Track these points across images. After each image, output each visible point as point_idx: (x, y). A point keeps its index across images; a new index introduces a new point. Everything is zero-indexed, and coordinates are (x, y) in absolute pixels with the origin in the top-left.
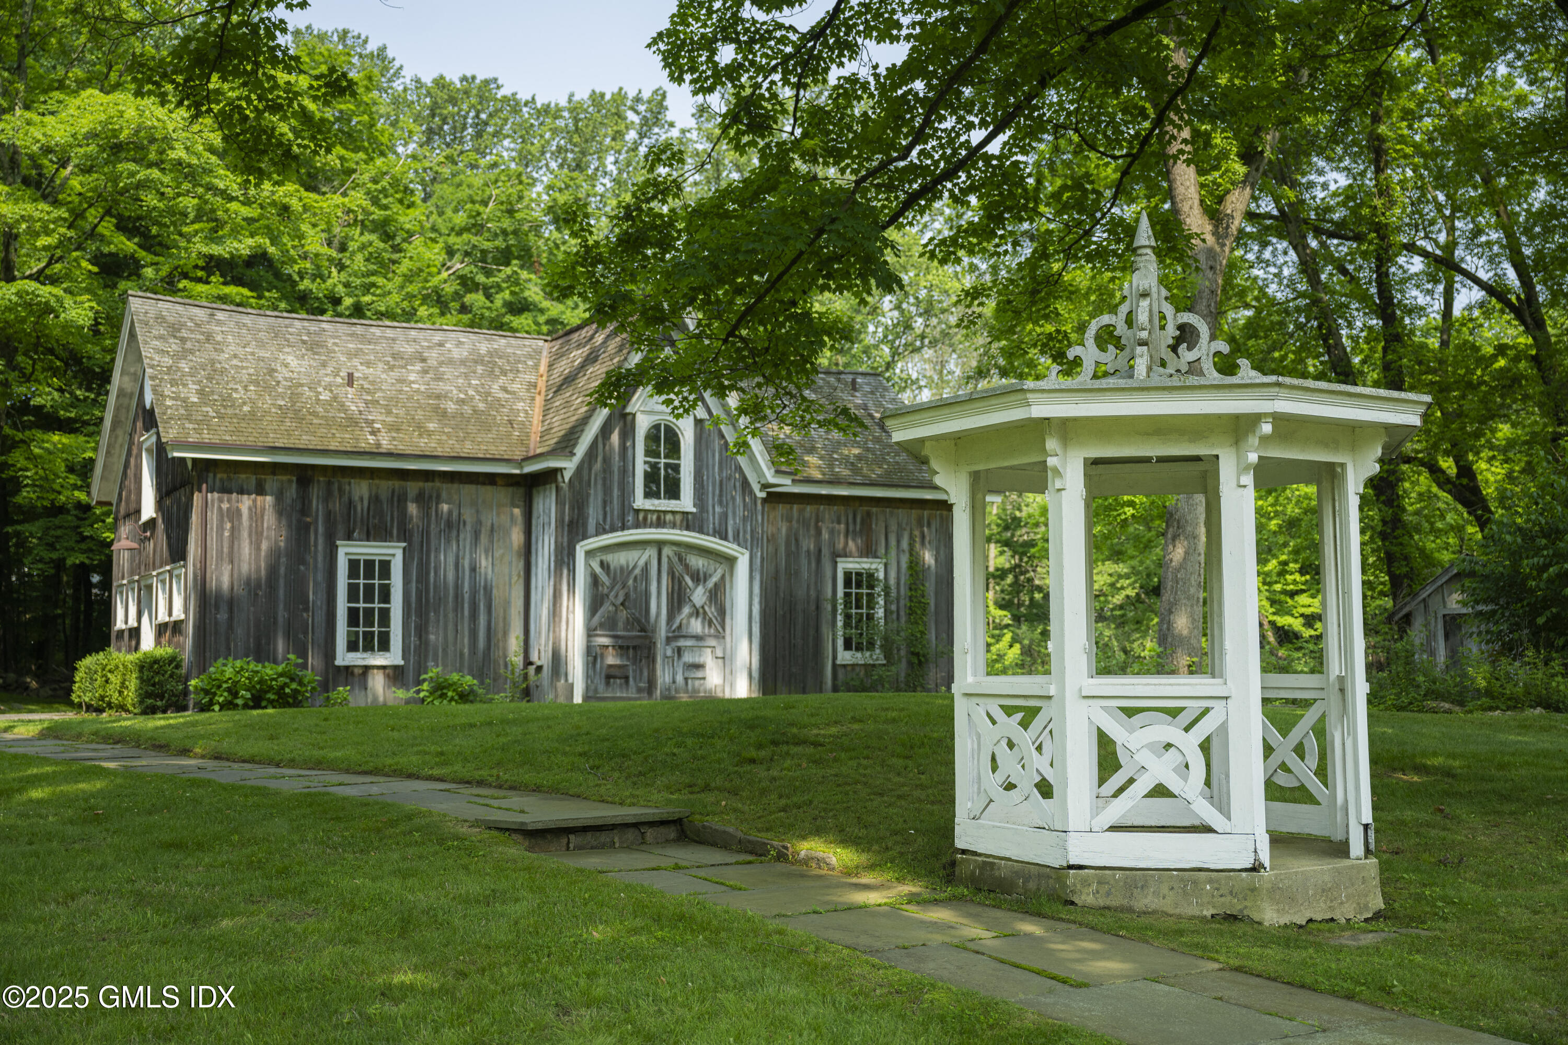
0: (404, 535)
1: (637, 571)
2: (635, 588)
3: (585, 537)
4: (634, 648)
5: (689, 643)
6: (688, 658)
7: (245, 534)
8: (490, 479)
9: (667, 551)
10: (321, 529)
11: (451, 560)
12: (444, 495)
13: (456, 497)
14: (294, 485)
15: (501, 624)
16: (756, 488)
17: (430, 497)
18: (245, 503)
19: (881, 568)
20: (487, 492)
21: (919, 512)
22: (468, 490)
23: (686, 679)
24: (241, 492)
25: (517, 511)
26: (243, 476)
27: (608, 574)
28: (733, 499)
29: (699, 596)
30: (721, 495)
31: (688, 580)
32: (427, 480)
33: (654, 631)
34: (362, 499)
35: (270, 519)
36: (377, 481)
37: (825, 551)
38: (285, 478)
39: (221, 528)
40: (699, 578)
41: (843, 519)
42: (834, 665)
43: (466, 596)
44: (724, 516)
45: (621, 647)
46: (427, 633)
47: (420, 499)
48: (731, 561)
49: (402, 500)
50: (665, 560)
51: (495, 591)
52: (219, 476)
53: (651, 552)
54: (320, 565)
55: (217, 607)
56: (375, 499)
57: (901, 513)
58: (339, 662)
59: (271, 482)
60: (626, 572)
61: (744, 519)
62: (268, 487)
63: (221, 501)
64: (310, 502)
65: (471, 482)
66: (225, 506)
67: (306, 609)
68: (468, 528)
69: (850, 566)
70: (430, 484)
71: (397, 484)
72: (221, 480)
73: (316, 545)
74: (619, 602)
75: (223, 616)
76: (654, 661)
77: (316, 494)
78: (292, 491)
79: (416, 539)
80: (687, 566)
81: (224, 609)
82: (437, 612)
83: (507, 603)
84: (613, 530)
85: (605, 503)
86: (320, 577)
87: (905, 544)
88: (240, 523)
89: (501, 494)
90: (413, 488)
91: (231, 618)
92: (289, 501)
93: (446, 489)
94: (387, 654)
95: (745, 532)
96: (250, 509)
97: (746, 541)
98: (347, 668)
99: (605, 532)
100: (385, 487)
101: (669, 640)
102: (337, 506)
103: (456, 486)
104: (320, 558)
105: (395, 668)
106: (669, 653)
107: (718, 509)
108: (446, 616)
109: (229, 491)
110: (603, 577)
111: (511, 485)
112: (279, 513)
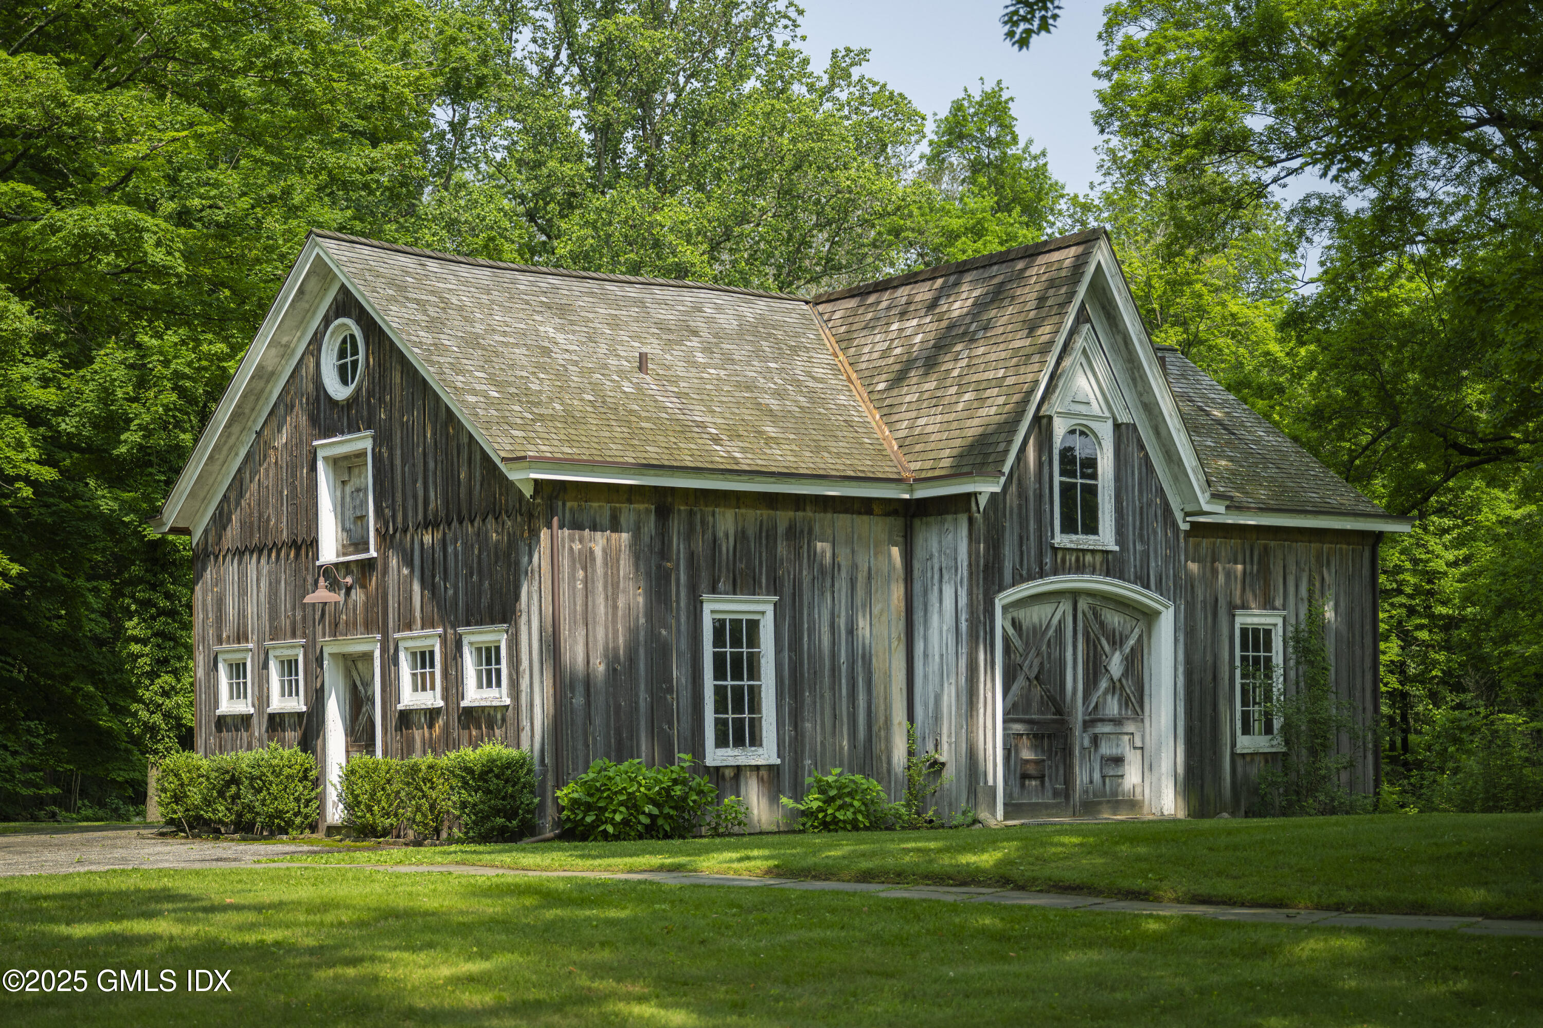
0: (775, 587)
1: (1051, 632)
2: (1049, 654)
3: (1001, 589)
4: (1049, 736)
5: (1107, 728)
6: (1106, 749)
7: (600, 586)
8: (865, 506)
9: (1083, 604)
10: (683, 578)
11: (826, 617)
12: (817, 528)
13: (829, 532)
14: (653, 517)
15: (882, 707)
16: (1179, 516)
17: (802, 532)
18: (599, 542)
19: (1280, 621)
20: (863, 523)
21: (1318, 545)
22: (843, 520)
23: (1103, 777)
24: (594, 528)
25: (895, 551)
26: (595, 505)
27: (1020, 636)
28: (1155, 533)
29: (1116, 665)
30: (1141, 529)
31: (1104, 642)
32: (797, 509)
33: (1070, 714)
34: (727, 536)
35: (625, 566)
36: (743, 511)
37: (1222, 603)
38: (642, 507)
39: (573, 577)
40: (1117, 641)
41: (1240, 557)
42: (1233, 755)
43: (844, 668)
44: (1146, 554)
45: (1035, 736)
46: (803, 721)
47: (792, 533)
48: (1149, 617)
49: (771, 536)
50: (1080, 616)
51: (874, 660)
52: (569, 504)
53: (1065, 606)
54: (683, 628)
55: (572, 688)
56: (742, 536)
57: (1300, 546)
58: (710, 761)
59: (628, 512)
60: (1038, 632)
61: (1166, 559)
62: (623, 520)
63: (572, 540)
64: (670, 541)
65: (846, 511)
66: (577, 546)
67: (670, 690)
68: (844, 574)
69: (1249, 620)
70: (800, 514)
71: (764, 513)
72: (571, 510)
73: (678, 602)
74: (1032, 676)
75: (579, 700)
76: (1071, 754)
77: (676, 527)
78: (650, 526)
79: (787, 589)
80: (1102, 624)
81: (580, 689)
82: (813, 690)
83: (888, 676)
84: (1030, 578)
86: (684, 645)
87: (1304, 590)
88: (594, 571)
89: (876, 527)
90: (783, 518)
91: (588, 703)
92: (647, 539)
93: (822, 520)
94: (760, 751)
95: (1167, 577)
96: (604, 551)
97: (1168, 590)
98: (717, 768)
99: (1023, 580)
100: (753, 516)
101: (1087, 724)
102: (700, 546)
103: (829, 515)
104: (683, 619)
105: (770, 767)
106: (1086, 743)
107: (1138, 547)
108: (822, 696)
109: (581, 528)
110: (1017, 641)
111: (887, 514)
112: (637, 556)
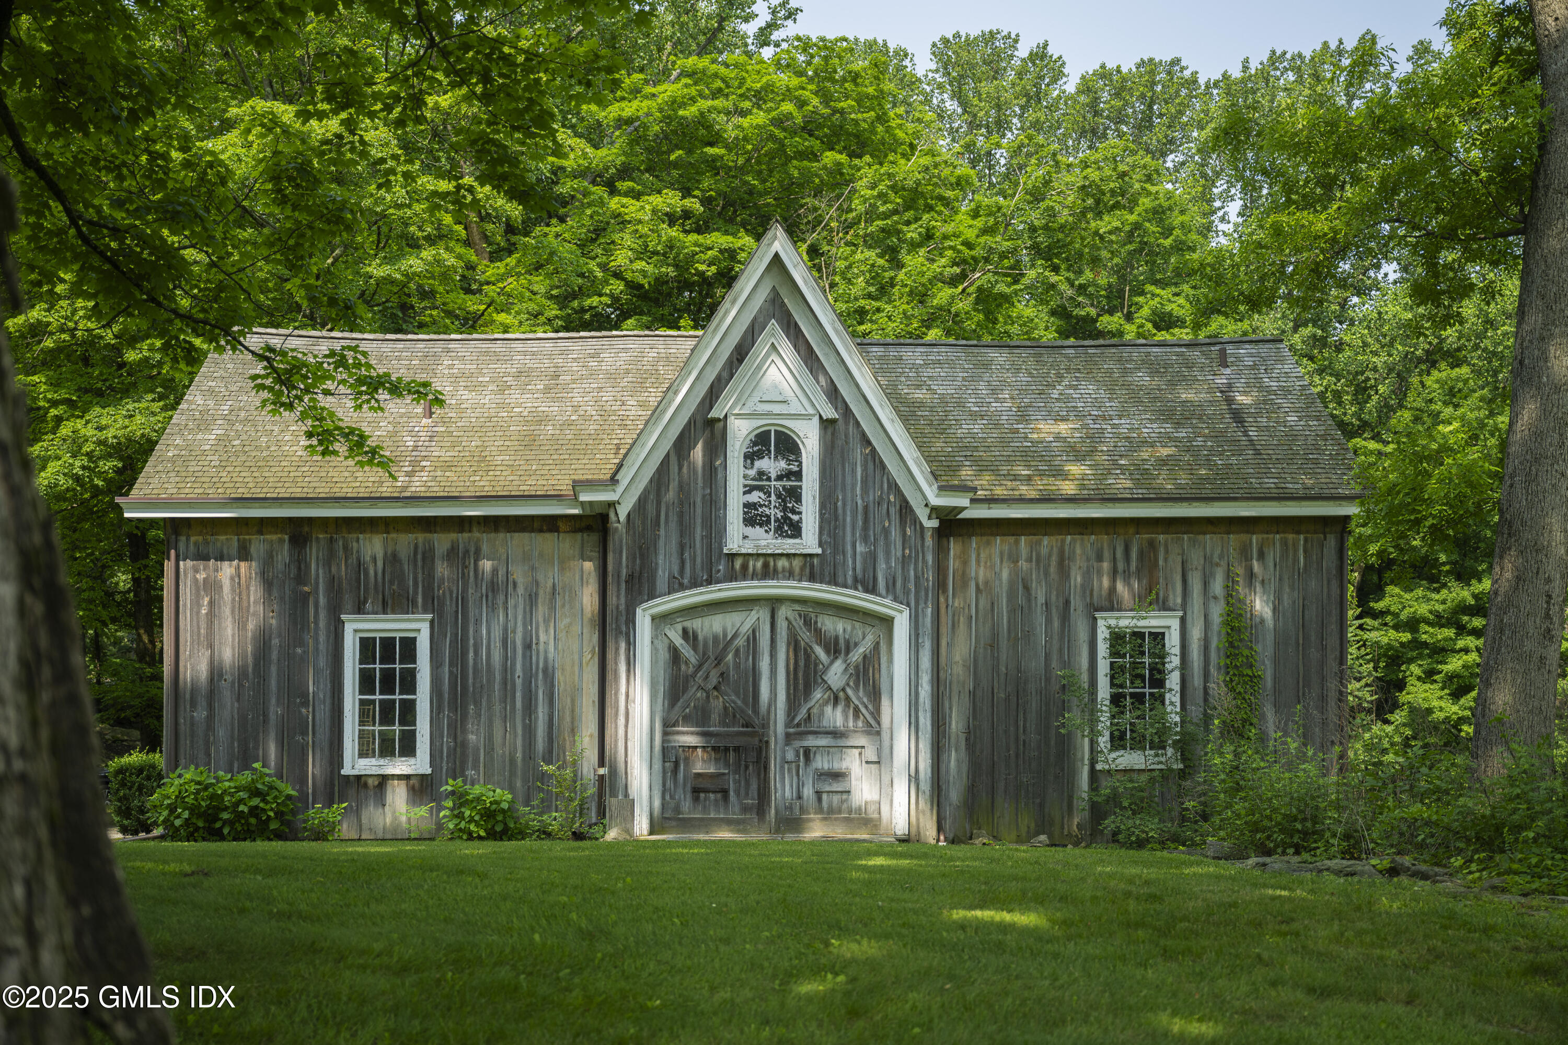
0: (432, 604)
1: (740, 642)
2: (737, 666)
3: (652, 596)
4: (737, 749)
5: (823, 741)
6: (821, 763)
7: (227, 611)
8: (550, 524)
9: (784, 612)
10: (322, 600)
11: (497, 633)
12: (485, 548)
13: (502, 550)
14: (286, 546)
15: (568, 719)
16: (922, 514)
17: (467, 552)
18: (227, 570)
19: (1175, 624)
20: (546, 542)
21: (1244, 537)
22: (518, 541)
23: (819, 794)
24: (221, 558)
25: (588, 566)
26: (223, 538)
27: (695, 648)
28: (886, 532)
29: (836, 675)
30: (865, 528)
31: (820, 652)
32: (462, 531)
33: (765, 726)
34: (374, 559)
35: (255, 592)
36: (394, 535)
37: (1077, 603)
38: (274, 537)
39: (197, 604)
40: (835, 648)
41: (1107, 554)
42: (1094, 774)
43: (519, 682)
44: (871, 558)
45: (715, 749)
46: (464, 731)
47: (452, 554)
48: (887, 622)
49: (428, 557)
50: (782, 625)
51: (558, 674)
52: (193, 539)
53: (760, 615)
54: (322, 647)
55: (193, 704)
56: (392, 559)
57: (1209, 540)
58: (347, 771)
59: (258, 545)
60: (722, 644)
61: (905, 561)
62: (253, 550)
63: (196, 571)
64: (308, 566)
65: (523, 530)
66: (201, 576)
67: (305, 704)
68: (521, 590)
69: (1123, 623)
70: (466, 535)
71: (421, 537)
72: (195, 543)
73: (316, 622)
74: (710, 686)
75: (201, 714)
76: (766, 768)
77: (314, 554)
78: (284, 554)
79: (449, 607)
80: (818, 633)
81: (202, 703)
82: (477, 704)
83: (576, 692)
84: (695, 584)
85: (682, 547)
86: (322, 662)
87: (1218, 587)
88: (221, 597)
89: (566, 544)
90: (442, 541)
91: (210, 718)
92: (280, 566)
93: (486, 540)
94: (412, 761)
95: (905, 579)
96: (232, 579)
97: (907, 592)
98: (359, 777)
99: (682, 587)
100: (405, 542)
101: (789, 737)
102: (342, 570)
103: (501, 535)
104: (322, 638)
105: (423, 777)
106: (790, 756)
107: (860, 548)
108: (489, 708)
109: (206, 558)
110: (687, 651)
111: (580, 530)
112: (268, 583)
